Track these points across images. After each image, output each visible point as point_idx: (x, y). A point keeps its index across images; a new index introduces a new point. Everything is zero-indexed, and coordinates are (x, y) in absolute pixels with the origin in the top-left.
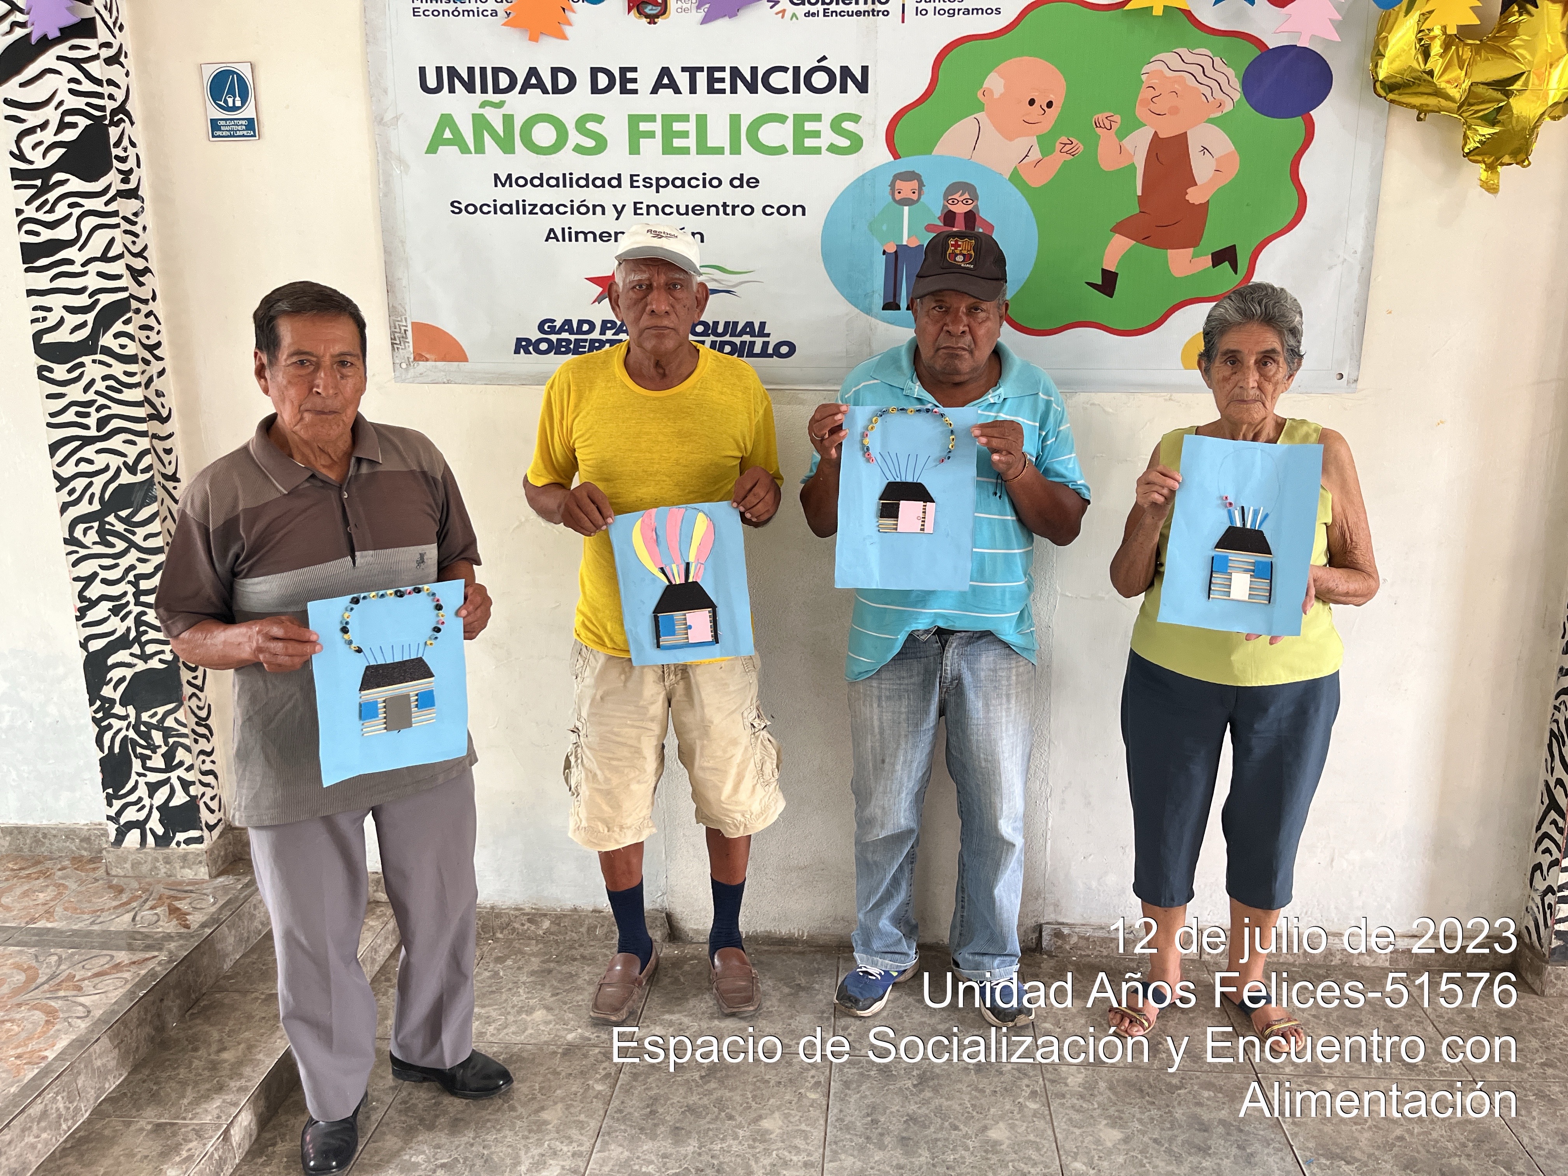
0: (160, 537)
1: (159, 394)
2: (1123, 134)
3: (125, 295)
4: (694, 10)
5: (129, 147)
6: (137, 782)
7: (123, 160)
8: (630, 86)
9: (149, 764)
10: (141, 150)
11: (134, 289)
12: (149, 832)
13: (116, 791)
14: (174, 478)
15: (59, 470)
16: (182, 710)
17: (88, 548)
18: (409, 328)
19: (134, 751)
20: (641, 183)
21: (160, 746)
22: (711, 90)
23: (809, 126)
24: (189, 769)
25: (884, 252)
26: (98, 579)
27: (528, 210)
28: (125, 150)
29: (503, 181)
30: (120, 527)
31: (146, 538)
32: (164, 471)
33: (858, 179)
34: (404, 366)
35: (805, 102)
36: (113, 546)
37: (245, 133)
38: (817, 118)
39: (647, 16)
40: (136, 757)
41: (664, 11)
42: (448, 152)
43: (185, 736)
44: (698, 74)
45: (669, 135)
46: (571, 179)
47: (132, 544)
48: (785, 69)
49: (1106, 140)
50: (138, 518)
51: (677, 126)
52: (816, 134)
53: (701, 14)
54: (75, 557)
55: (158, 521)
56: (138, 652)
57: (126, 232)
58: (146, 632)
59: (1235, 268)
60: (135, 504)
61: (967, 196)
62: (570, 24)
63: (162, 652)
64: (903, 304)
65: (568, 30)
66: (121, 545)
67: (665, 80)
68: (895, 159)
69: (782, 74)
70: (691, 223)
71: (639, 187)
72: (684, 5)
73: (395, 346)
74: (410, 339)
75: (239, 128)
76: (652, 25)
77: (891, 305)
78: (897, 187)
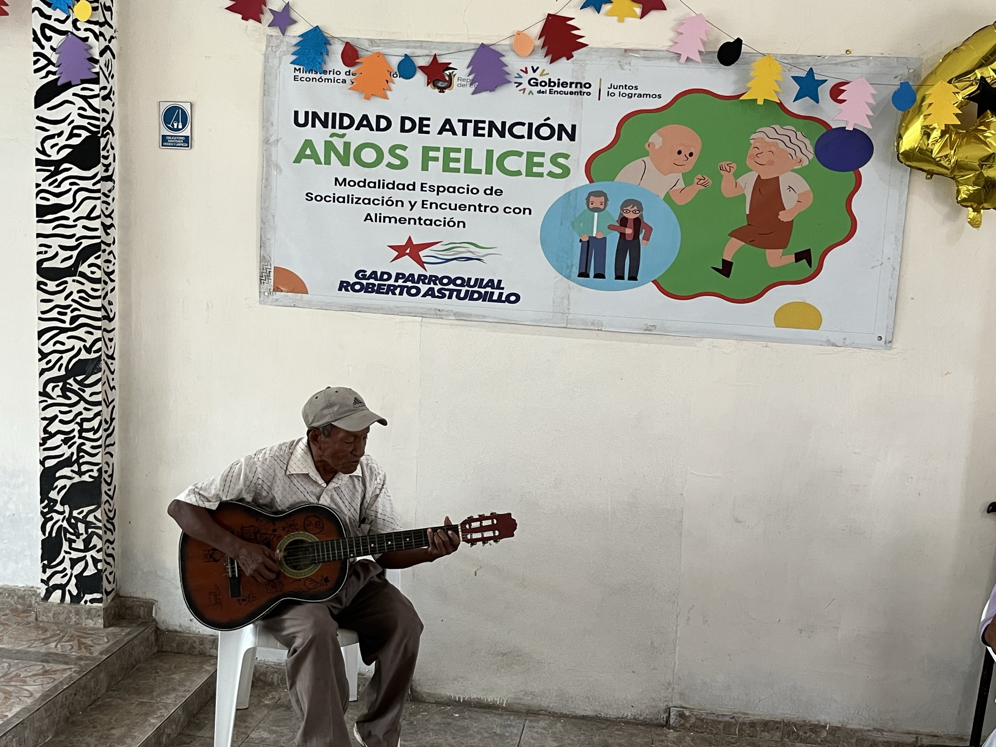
0: (100, 395)
1: (110, 303)
2: (737, 176)
3: (98, 241)
4: (468, 86)
5: (110, 149)
6: (64, 557)
7: (106, 158)
8: (425, 129)
9: (74, 545)
10: (117, 152)
11: (105, 238)
12: (67, 593)
13: (50, 562)
14: (112, 357)
15: (42, 348)
16: (99, 510)
17: (54, 399)
18: (272, 270)
19: (65, 536)
20: (428, 189)
21: (82, 534)
22: (476, 134)
23: (536, 159)
24: (98, 551)
25: (581, 241)
26: (58, 420)
27: (354, 201)
28: (108, 151)
29: (341, 182)
30: (76, 387)
31: (91, 395)
32: (107, 352)
33: (566, 194)
34: (266, 294)
35: (535, 144)
36: (70, 398)
37: (182, 144)
38: (542, 155)
39: (439, 88)
40: (66, 540)
41: (450, 85)
42: (308, 163)
43: (99, 528)
44: (468, 124)
45: (447, 160)
46: (384, 183)
47: (82, 398)
48: (523, 124)
49: (727, 179)
51: (453, 155)
52: (541, 165)
53: (473, 88)
54: (45, 404)
55: (100, 384)
56: (76, 470)
57: (104, 202)
58: (83, 457)
59: (810, 264)
60: (87, 373)
61: (635, 208)
62: (390, 90)
63: (92, 471)
64: (592, 274)
65: (389, 93)
66: (75, 398)
67: (447, 126)
68: (590, 183)
69: (521, 127)
70: (458, 216)
71: (426, 191)
72: (463, 83)
73: (262, 281)
74: (272, 277)
75: (179, 141)
76: (442, 93)
77: (584, 274)
78: (591, 200)
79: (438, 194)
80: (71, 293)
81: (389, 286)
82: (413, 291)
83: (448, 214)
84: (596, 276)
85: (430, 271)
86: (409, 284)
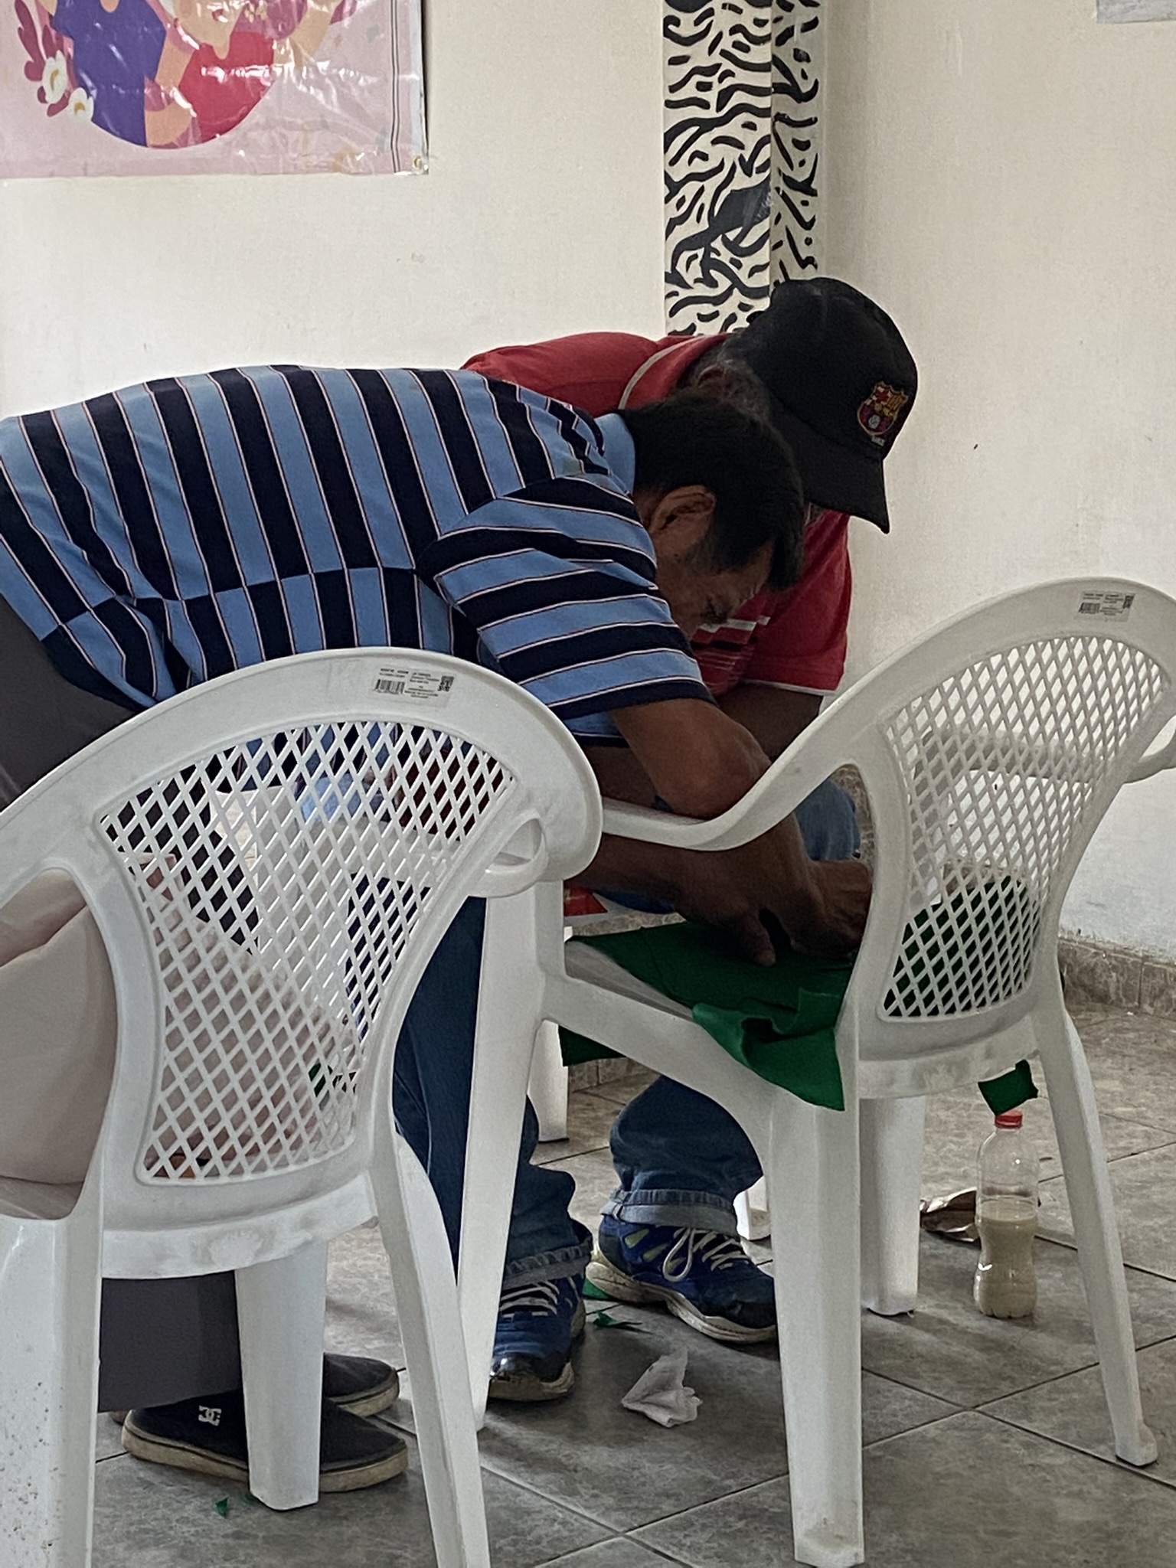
80: (720, 36)
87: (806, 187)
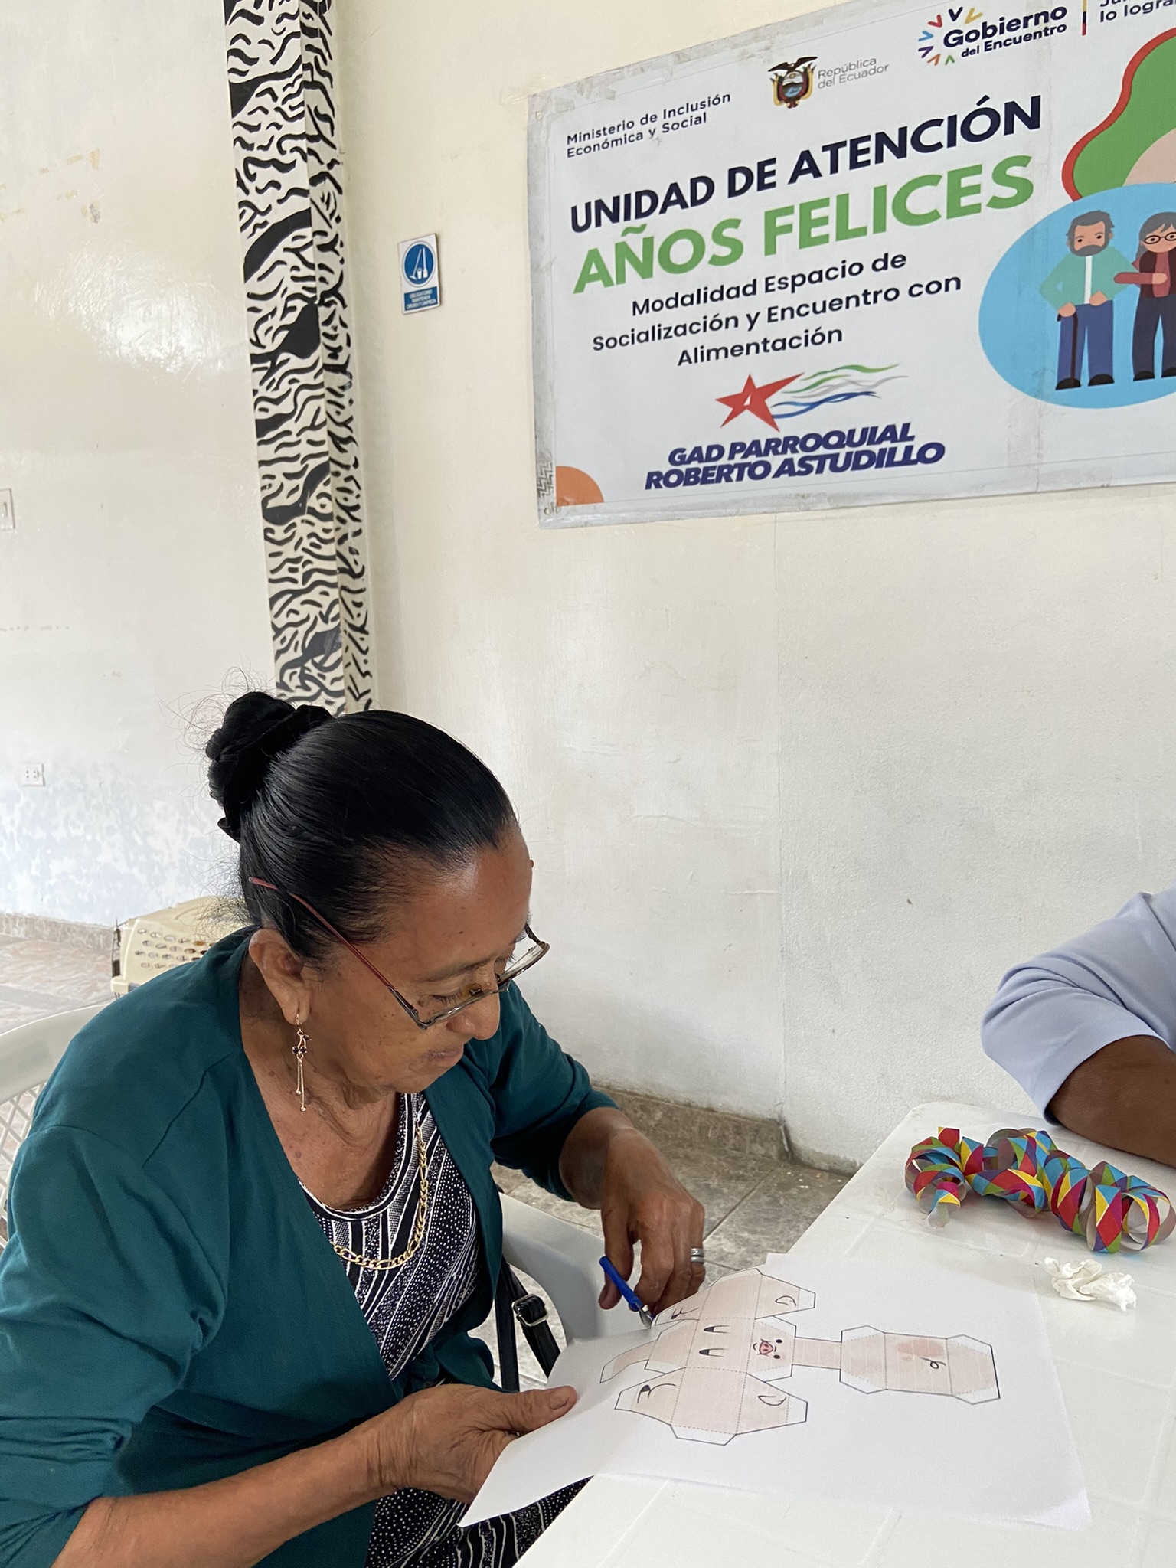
0: (342, 681)
1: (352, 551)
3: (327, 459)
4: (837, 80)
5: (340, 328)
7: (333, 338)
8: (767, 180)
10: (352, 330)
11: (335, 454)
15: (275, 621)
18: (554, 473)
20: (777, 285)
22: (854, 164)
23: (966, 182)
25: (1060, 317)
27: (663, 335)
28: (335, 329)
29: (641, 308)
30: (315, 672)
31: (333, 681)
32: (352, 622)
33: (1027, 233)
34: (548, 511)
35: (963, 155)
36: (308, 689)
37: (430, 302)
38: (977, 170)
39: (787, 100)
41: (805, 89)
42: (594, 288)
45: (807, 223)
46: (706, 294)
47: (323, 688)
48: (938, 122)
50: (327, 664)
51: (816, 214)
52: (976, 189)
55: (341, 666)
57: (330, 402)
60: (326, 650)
61: (1171, 229)
64: (1085, 379)
66: (315, 688)
67: (806, 165)
68: (1074, 200)
69: (935, 128)
70: (828, 321)
71: (774, 290)
72: (827, 79)
73: (541, 492)
74: (554, 485)
75: (425, 298)
76: (793, 109)
77: (1068, 382)
78: (1077, 234)
79: (793, 291)
80: (301, 540)
81: (721, 468)
82: (759, 470)
83: (812, 322)
84: (1091, 383)
85: (787, 428)
86: (752, 459)
87: (362, 629)
